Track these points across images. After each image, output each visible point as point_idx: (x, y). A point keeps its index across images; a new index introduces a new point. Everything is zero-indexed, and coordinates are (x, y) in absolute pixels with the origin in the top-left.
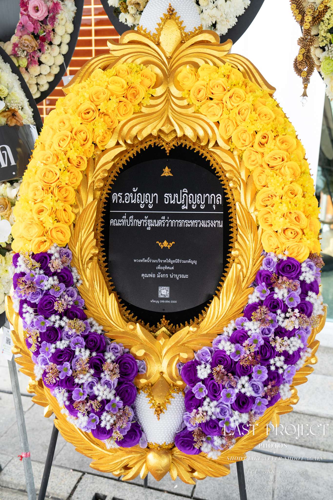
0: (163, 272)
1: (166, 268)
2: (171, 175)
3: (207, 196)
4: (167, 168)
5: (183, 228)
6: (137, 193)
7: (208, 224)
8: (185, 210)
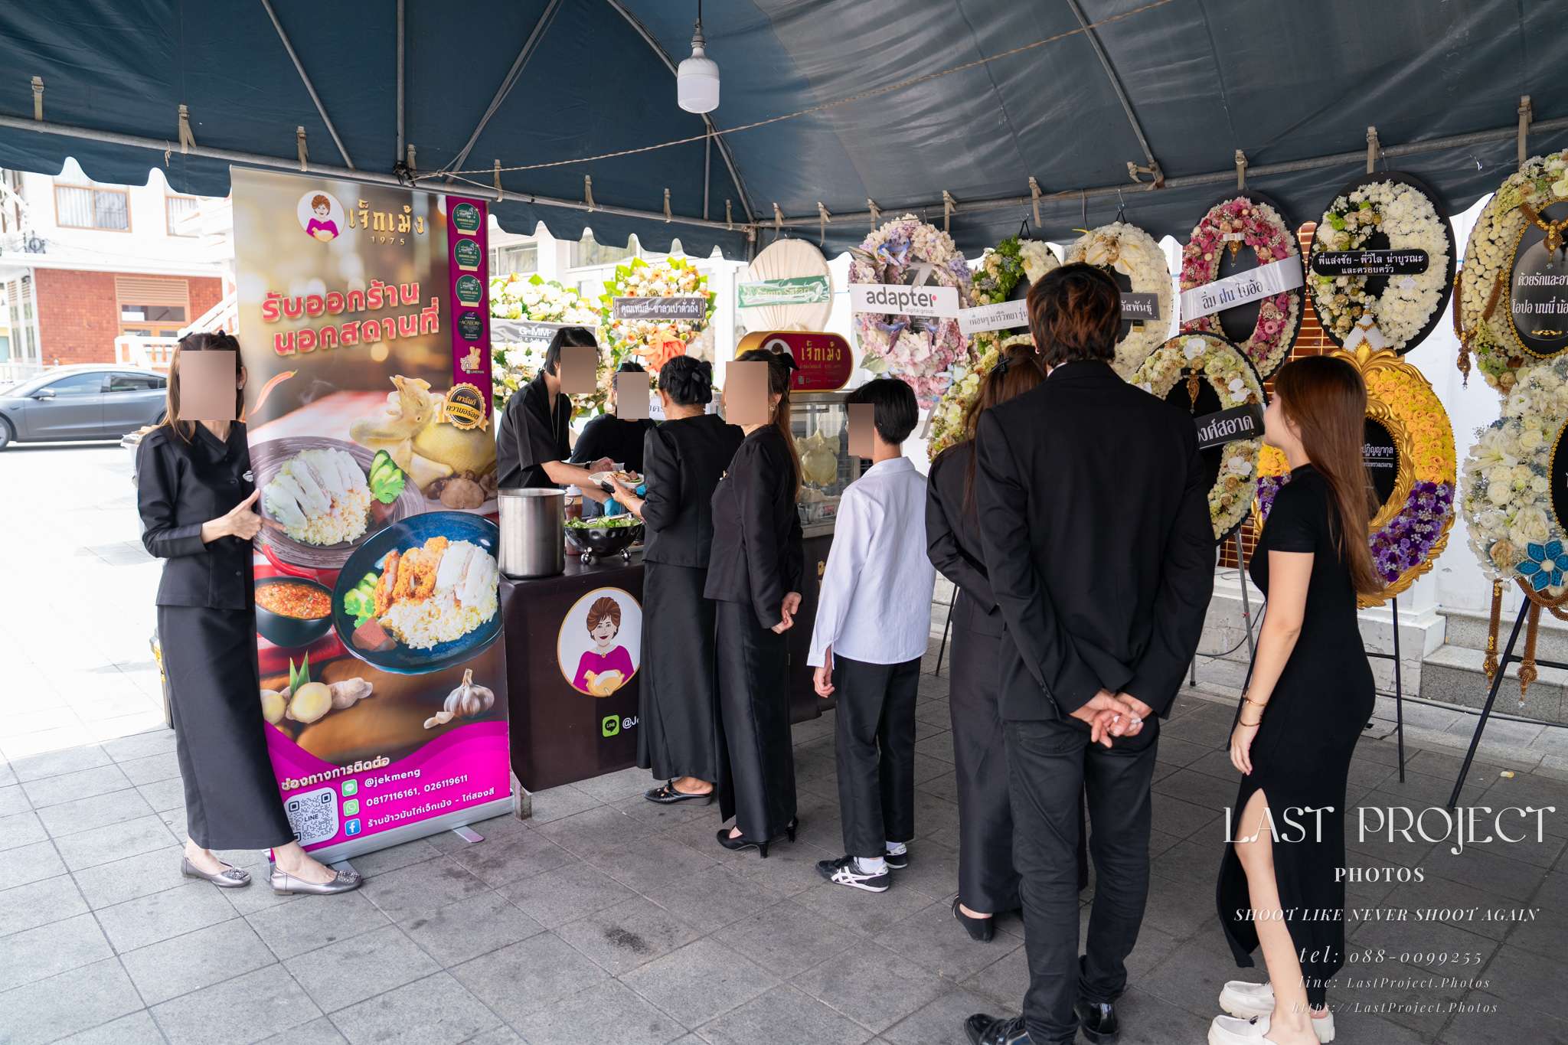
3: (1384, 448)
7: (1383, 465)
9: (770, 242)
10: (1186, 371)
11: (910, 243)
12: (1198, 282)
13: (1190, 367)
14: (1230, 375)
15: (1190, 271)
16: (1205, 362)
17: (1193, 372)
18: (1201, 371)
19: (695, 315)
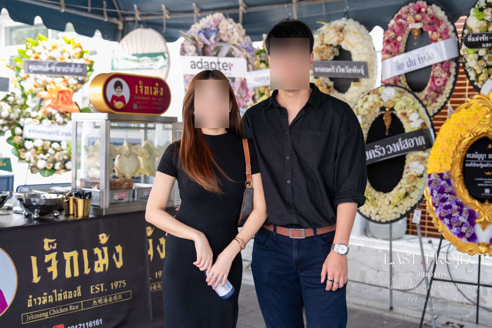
0: (487, 183)
4: (490, 145)
6: (477, 154)
9: (132, 30)
10: (383, 109)
11: (217, 30)
12: (393, 54)
13: (385, 106)
14: (410, 111)
15: (389, 47)
16: (394, 103)
17: (387, 109)
18: (392, 109)
19: (80, 74)
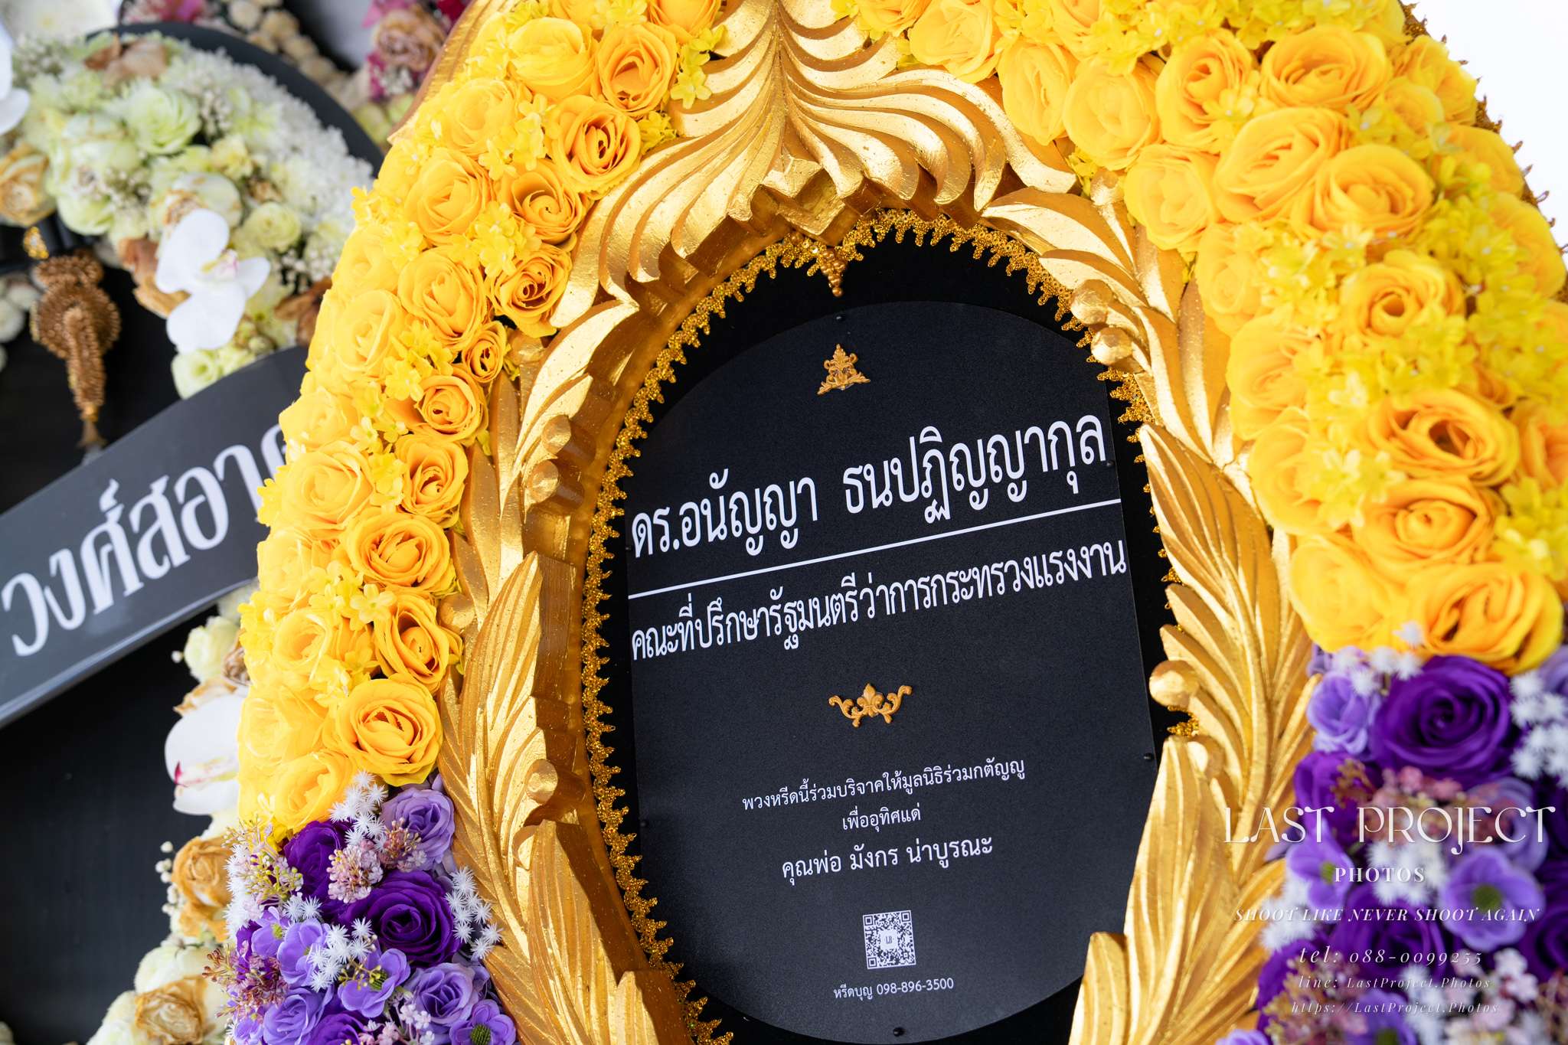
0: (874, 839)
1: (888, 816)
2: (859, 378)
3: (1034, 437)
4: (839, 353)
5: (945, 613)
6: (727, 492)
7: (1053, 569)
8: (941, 525)
